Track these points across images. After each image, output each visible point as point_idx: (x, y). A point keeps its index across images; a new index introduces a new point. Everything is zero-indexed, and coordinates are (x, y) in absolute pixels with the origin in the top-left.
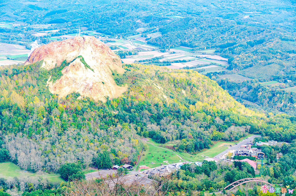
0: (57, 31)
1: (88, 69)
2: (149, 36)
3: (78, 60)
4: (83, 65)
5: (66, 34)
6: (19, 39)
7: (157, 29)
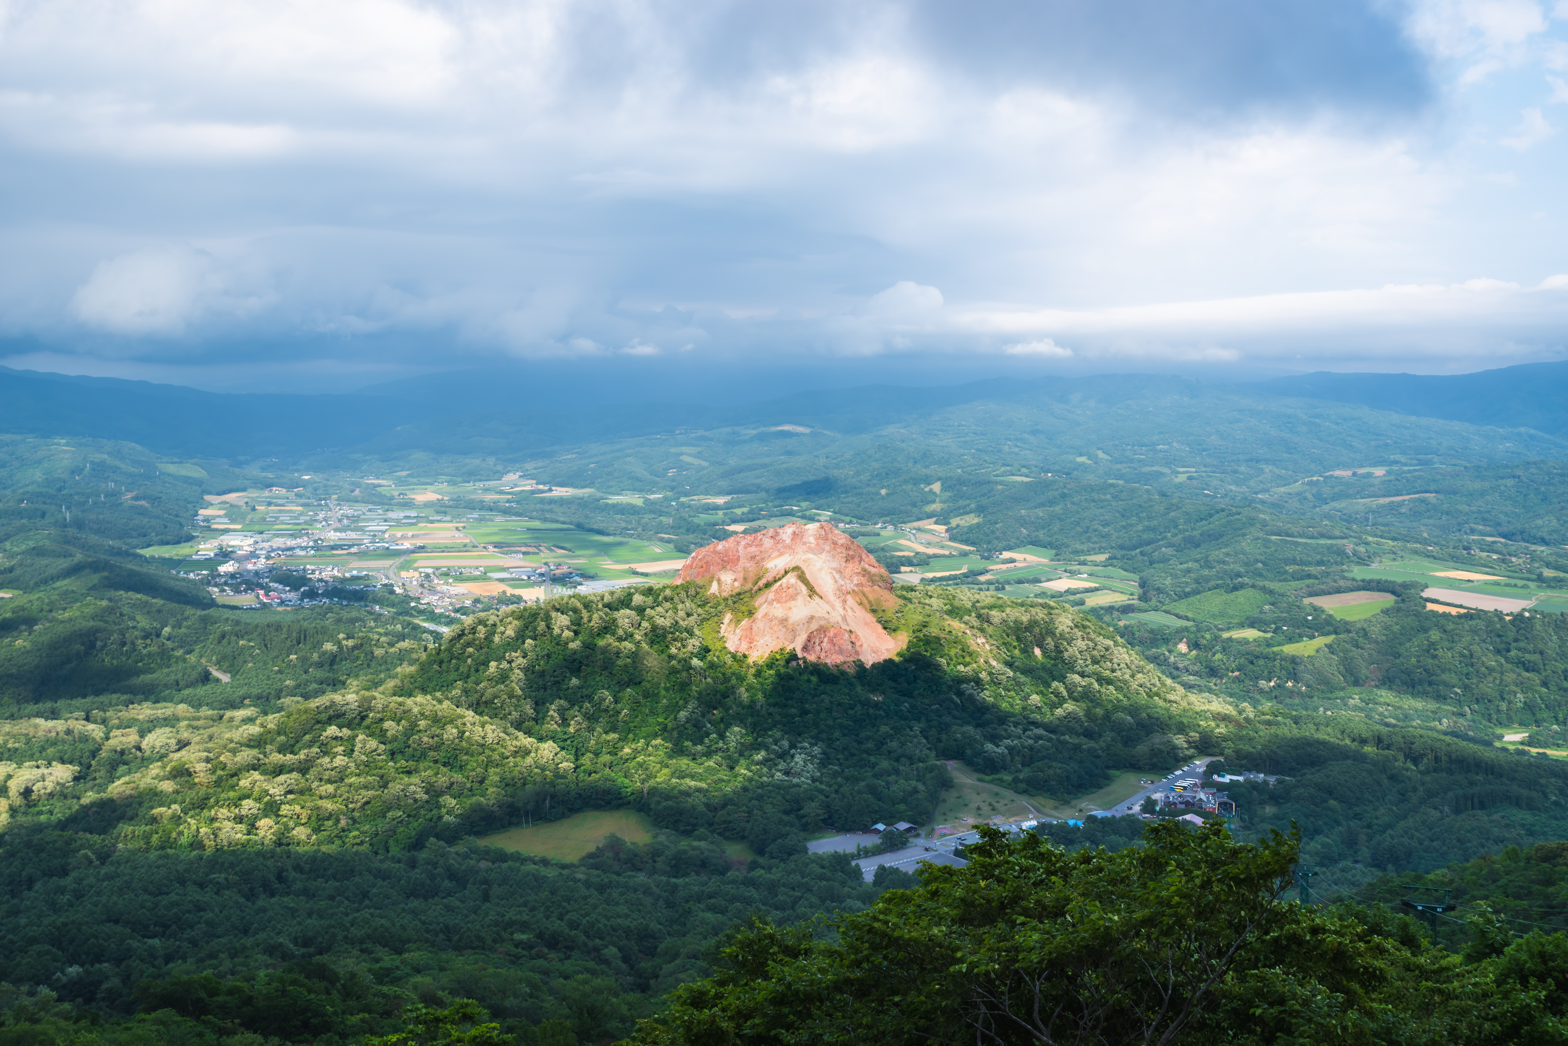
0: (745, 510)
1: (816, 598)
2: (954, 522)
3: (791, 579)
4: (804, 589)
5: (764, 517)
6: (661, 528)
7: (973, 506)
